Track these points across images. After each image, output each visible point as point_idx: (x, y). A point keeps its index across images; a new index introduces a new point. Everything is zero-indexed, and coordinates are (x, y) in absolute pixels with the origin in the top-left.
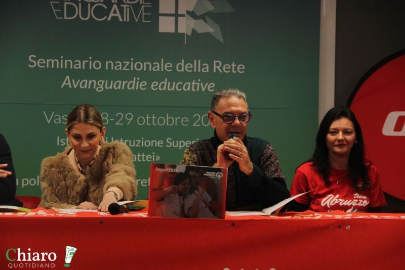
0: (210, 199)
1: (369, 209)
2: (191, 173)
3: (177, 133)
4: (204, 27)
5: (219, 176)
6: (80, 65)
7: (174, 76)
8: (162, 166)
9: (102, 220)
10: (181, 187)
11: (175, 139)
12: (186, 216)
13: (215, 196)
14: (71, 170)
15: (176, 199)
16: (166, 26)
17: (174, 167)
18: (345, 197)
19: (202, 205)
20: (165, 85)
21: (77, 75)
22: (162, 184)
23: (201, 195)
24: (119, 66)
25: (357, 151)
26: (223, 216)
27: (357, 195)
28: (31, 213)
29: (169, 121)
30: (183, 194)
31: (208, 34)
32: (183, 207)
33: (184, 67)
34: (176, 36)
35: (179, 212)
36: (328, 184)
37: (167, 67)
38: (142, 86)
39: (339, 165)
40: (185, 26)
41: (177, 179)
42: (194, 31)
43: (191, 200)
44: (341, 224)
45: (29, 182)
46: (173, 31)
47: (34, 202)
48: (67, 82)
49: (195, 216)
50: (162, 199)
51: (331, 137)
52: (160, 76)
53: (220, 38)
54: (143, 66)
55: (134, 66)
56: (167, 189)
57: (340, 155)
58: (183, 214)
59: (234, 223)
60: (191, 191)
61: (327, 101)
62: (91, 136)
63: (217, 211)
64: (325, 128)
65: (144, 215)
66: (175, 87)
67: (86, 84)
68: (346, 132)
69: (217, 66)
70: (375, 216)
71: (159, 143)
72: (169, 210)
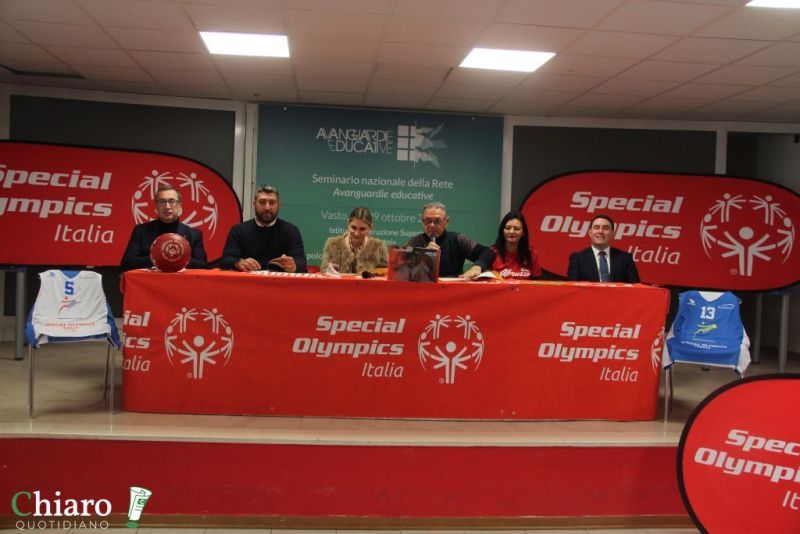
0: (428, 269)
1: (531, 278)
2: (417, 253)
3: (408, 226)
4: (426, 158)
5: (435, 255)
6: (345, 181)
7: (406, 189)
8: (397, 247)
9: (357, 282)
10: (409, 261)
11: (407, 230)
12: (412, 280)
13: (431, 268)
14: (345, 248)
15: (406, 269)
16: (402, 156)
17: (405, 248)
18: (515, 271)
19: (423, 273)
20: (401, 195)
21: (343, 187)
22: (397, 260)
23: (422, 268)
24: (370, 182)
25: (523, 242)
26: (436, 281)
27: (522, 270)
28: (313, 276)
29: (402, 218)
30: (411, 266)
31: (429, 162)
32: (410, 275)
33: (413, 183)
34: (409, 163)
35: (408, 277)
36: (504, 261)
37: (402, 183)
38: (385, 195)
39: (511, 249)
40: (415, 156)
41: (407, 256)
42: (420, 161)
43: (416, 270)
44: (513, 287)
45: (311, 256)
46: (406, 159)
47: (317, 269)
48: (337, 192)
49: (418, 281)
50: (397, 269)
51: (506, 231)
52: (397, 189)
53: (437, 164)
54: (386, 182)
55: (380, 182)
56: (401, 262)
57: (512, 243)
58: (411, 280)
59: (444, 286)
60: (416, 264)
61: (506, 207)
62: (362, 229)
63: (433, 277)
64: (503, 225)
65: (385, 279)
66: (407, 196)
67: (349, 193)
68: (516, 228)
69: (435, 183)
70: (535, 282)
71: (395, 233)
72: (402, 276)
